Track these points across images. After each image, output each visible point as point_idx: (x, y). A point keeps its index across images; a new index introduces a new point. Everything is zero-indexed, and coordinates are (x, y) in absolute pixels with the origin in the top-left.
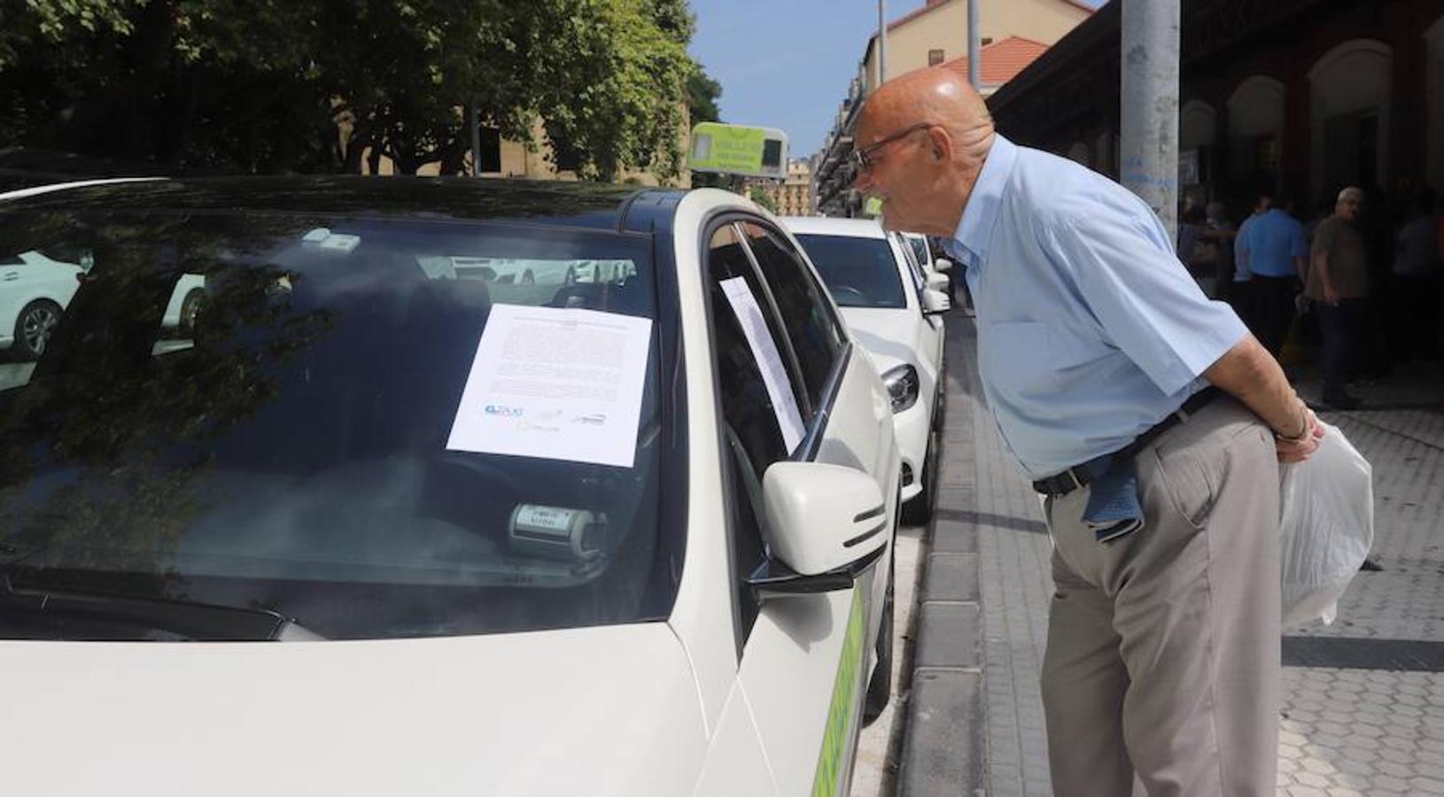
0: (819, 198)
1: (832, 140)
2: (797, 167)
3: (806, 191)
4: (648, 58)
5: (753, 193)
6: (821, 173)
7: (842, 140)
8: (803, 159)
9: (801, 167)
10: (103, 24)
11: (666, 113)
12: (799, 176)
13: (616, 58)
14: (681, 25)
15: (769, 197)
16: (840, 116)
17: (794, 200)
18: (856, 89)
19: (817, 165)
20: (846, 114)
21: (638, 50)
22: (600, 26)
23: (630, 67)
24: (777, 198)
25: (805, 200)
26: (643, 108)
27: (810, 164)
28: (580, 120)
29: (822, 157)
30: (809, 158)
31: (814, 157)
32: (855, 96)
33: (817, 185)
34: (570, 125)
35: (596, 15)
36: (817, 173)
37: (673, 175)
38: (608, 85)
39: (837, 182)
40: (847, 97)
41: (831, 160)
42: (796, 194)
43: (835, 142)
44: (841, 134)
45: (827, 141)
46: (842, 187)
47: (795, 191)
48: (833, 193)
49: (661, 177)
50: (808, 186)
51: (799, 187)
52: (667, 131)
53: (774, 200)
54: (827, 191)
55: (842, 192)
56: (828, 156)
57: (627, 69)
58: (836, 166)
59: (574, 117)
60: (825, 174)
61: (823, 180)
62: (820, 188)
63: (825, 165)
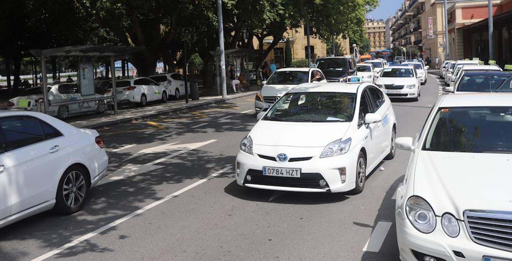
0: (392, 39)
1: (400, 13)
2: (378, 24)
6: (394, 27)
9: (380, 23)
12: (379, 28)
17: (377, 39)
19: (390, 24)
20: (408, 2)
25: (382, 38)
27: (386, 22)
29: (394, 20)
30: (385, 20)
31: (389, 20)
33: (391, 32)
36: (391, 27)
41: (400, 22)
42: (378, 35)
43: (402, 14)
44: (406, 11)
45: (397, 13)
47: (377, 34)
51: (380, 33)
54: (397, 35)
58: (402, 26)
60: (396, 28)
61: (394, 31)
62: (393, 34)
63: (396, 24)
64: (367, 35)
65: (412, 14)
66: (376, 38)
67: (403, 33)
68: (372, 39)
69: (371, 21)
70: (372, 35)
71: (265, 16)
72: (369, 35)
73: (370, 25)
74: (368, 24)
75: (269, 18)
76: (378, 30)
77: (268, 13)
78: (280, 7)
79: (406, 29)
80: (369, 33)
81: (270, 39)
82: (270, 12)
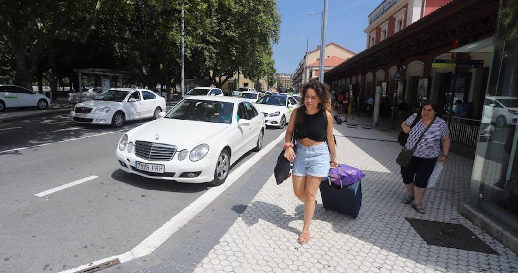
0: (292, 84)
1: (296, 72)
3: (289, 82)
6: (294, 78)
7: (299, 72)
8: (290, 75)
16: (298, 67)
17: (287, 83)
20: (300, 67)
22: (261, 58)
25: (289, 83)
27: (291, 76)
29: (294, 75)
31: (292, 74)
32: (302, 64)
33: (292, 81)
41: (296, 76)
43: (297, 72)
44: (298, 71)
46: (298, 82)
47: (287, 81)
50: (290, 81)
51: (288, 81)
54: (294, 82)
55: (298, 83)
58: (296, 77)
64: (282, 81)
65: (300, 72)
67: (297, 81)
68: (284, 83)
69: (285, 74)
70: (284, 81)
71: (206, 63)
73: (284, 76)
75: (209, 65)
76: (287, 79)
77: (208, 62)
78: (215, 59)
79: (298, 79)
80: (283, 80)
81: (224, 78)
82: (209, 61)
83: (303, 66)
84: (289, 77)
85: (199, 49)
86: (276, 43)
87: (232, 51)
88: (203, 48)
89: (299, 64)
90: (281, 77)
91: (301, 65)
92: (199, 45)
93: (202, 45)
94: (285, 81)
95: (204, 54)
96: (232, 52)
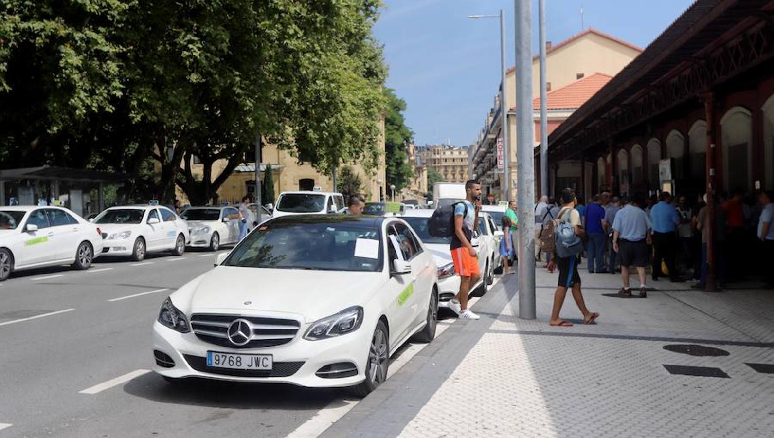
0: (475, 175)
1: (483, 136)
2: (460, 153)
3: (466, 170)
4: (360, 99)
5: (428, 172)
6: (476, 158)
7: (490, 136)
8: (465, 147)
9: (463, 153)
10: (101, 108)
11: (370, 128)
12: (462, 160)
13: (342, 102)
14: (379, 73)
15: (440, 174)
16: (488, 119)
18: (498, 102)
19: (474, 152)
20: (491, 119)
21: (354, 95)
23: (349, 107)
24: (446, 175)
26: (357, 130)
27: (469, 151)
28: (321, 138)
29: (476, 148)
30: (468, 147)
31: (472, 146)
32: (496, 108)
33: (474, 166)
34: (315, 142)
35: (331, 78)
36: (473, 159)
37: (374, 167)
38: (337, 118)
39: (487, 165)
40: (493, 107)
41: (483, 150)
42: (459, 172)
43: (486, 136)
44: (488, 133)
45: (480, 137)
46: (489, 169)
47: (459, 169)
48: (484, 173)
49: (366, 168)
50: (467, 167)
51: (462, 167)
52: (370, 139)
53: (444, 177)
54: (480, 171)
55: (489, 172)
56: (480, 147)
57: (348, 108)
58: (486, 153)
59: (317, 137)
60: (479, 160)
61: (478, 163)
62: (475, 169)
63: (478, 153)
64: (442, 170)
65: (493, 136)
66: (456, 176)
69: (450, 148)
70: (450, 170)
72: (446, 171)
73: (448, 154)
74: (444, 153)
76: (459, 163)
79: (488, 160)
80: (446, 167)
83: (501, 114)
84: (464, 154)
85: (39, 41)
86: (370, 19)
87: (189, 50)
88: (55, 40)
89: (490, 111)
90: (438, 156)
91: (496, 113)
92: (36, 25)
93: (51, 25)
94: (454, 167)
95: (62, 63)
96: (185, 53)
